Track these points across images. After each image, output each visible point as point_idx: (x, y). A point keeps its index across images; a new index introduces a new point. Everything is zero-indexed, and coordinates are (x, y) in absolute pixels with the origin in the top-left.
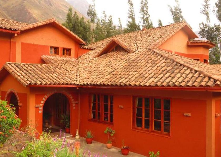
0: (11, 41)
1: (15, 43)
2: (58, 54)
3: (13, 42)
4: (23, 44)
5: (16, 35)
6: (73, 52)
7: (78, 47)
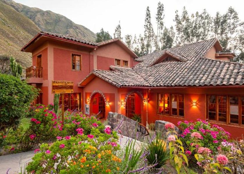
0: (90, 54)
1: (93, 56)
2: (120, 65)
3: (92, 55)
4: (98, 57)
5: (95, 49)
6: (129, 63)
7: (132, 60)
